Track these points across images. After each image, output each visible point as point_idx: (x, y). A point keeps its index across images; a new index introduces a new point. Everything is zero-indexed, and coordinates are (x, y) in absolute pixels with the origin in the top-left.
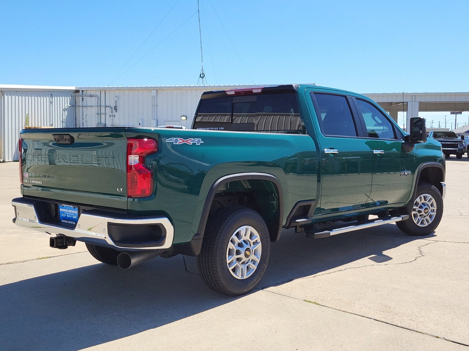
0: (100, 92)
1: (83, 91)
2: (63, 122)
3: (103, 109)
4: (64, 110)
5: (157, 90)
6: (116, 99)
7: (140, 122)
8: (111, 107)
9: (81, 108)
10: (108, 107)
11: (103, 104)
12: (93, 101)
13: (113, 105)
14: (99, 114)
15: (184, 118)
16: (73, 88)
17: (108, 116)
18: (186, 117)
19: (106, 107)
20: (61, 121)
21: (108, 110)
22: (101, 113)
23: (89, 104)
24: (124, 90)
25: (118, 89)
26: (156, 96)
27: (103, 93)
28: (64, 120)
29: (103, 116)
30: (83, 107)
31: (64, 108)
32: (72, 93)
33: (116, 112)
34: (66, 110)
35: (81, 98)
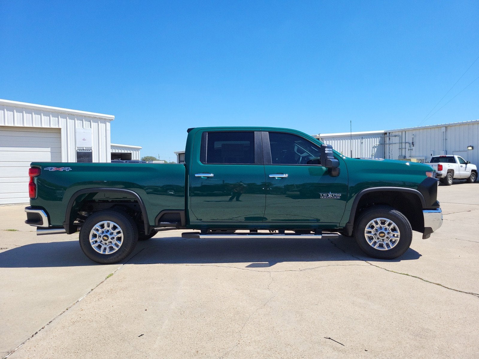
0: (402, 132)
1: (390, 133)
2: (372, 156)
3: (404, 145)
4: (374, 147)
5: (446, 127)
6: (413, 137)
7: (432, 153)
8: (409, 143)
9: (388, 145)
10: (407, 143)
11: (404, 141)
12: (396, 140)
13: (411, 142)
14: (401, 149)
15: (470, 148)
16: (383, 131)
17: (407, 150)
18: (473, 147)
19: (406, 143)
20: (371, 155)
21: (407, 145)
22: (402, 148)
23: (394, 142)
24: (419, 130)
25: (415, 129)
26: (446, 132)
27: (404, 133)
28: (373, 155)
29: (404, 150)
30: (389, 144)
31: (373, 146)
32: (381, 135)
33: (413, 146)
34: (376, 147)
35: (388, 138)
